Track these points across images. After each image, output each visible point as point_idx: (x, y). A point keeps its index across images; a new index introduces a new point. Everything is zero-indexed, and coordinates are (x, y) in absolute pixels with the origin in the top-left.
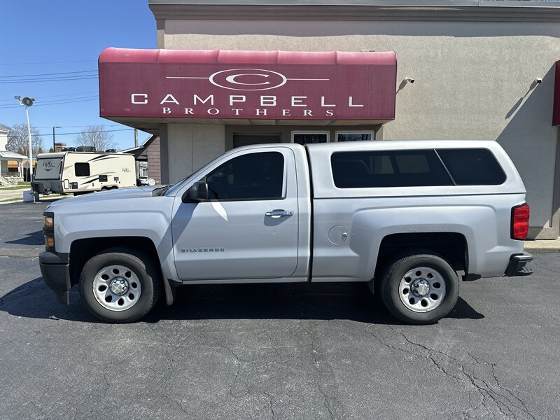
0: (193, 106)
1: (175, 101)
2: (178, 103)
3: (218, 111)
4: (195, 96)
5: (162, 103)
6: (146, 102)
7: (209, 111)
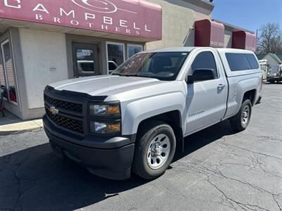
0: (59, 16)
1: (45, 10)
2: (47, 12)
3: (78, 23)
4: (61, 9)
5: (34, 10)
6: (19, 7)
7: (71, 22)
